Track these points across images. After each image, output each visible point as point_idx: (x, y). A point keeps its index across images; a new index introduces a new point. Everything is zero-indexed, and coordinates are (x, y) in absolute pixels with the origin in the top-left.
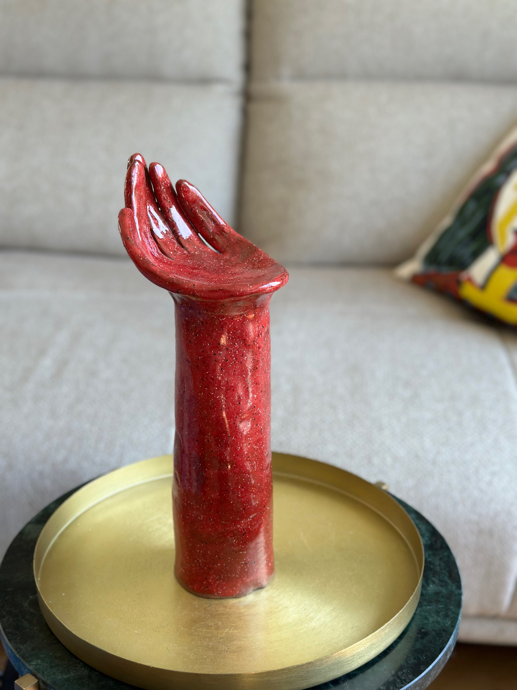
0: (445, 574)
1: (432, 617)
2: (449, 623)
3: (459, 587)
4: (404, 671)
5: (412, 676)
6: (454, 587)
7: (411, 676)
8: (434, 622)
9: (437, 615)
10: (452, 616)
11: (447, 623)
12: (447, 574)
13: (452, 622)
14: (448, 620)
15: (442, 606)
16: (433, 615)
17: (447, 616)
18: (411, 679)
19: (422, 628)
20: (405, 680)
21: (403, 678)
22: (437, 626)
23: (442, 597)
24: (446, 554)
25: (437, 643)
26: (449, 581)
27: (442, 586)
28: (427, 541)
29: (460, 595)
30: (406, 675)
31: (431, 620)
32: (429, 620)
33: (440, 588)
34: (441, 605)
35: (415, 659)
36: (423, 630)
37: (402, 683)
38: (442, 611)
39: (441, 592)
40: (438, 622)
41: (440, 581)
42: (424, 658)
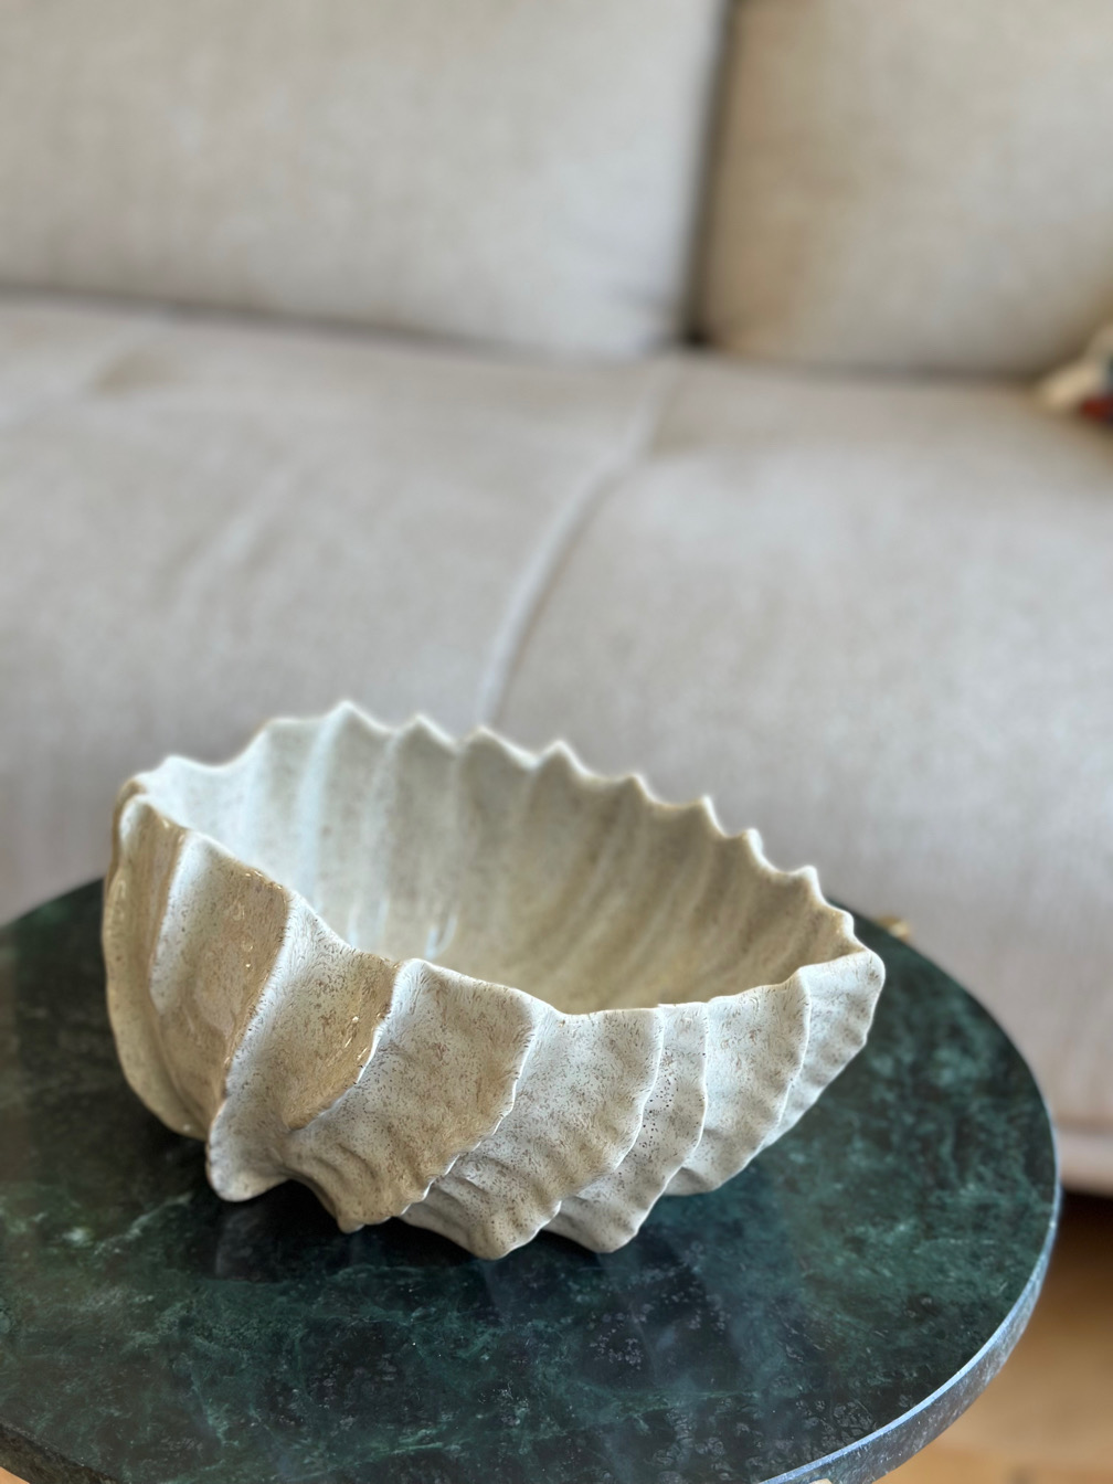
0: (1016, 1160)
3: (1048, 1195)
5: (870, 1421)
6: (1035, 1194)
7: (866, 1422)
8: (959, 1281)
9: (973, 1264)
10: (1013, 1270)
11: (997, 1289)
12: (1022, 1160)
13: (1010, 1287)
14: (1001, 1280)
15: (991, 1242)
16: (961, 1262)
17: (999, 1268)
18: (866, 1428)
19: (926, 1295)
20: (848, 1430)
21: (845, 1424)
22: (966, 1291)
23: (997, 1217)
25: (957, 1338)
26: (1023, 1179)
27: (1000, 1190)
28: (982, 1072)
30: (856, 1416)
31: (952, 1274)
32: (948, 1277)
33: (995, 1194)
34: (990, 1238)
35: (886, 1375)
40: (971, 1284)
41: (1000, 1175)
42: (915, 1375)
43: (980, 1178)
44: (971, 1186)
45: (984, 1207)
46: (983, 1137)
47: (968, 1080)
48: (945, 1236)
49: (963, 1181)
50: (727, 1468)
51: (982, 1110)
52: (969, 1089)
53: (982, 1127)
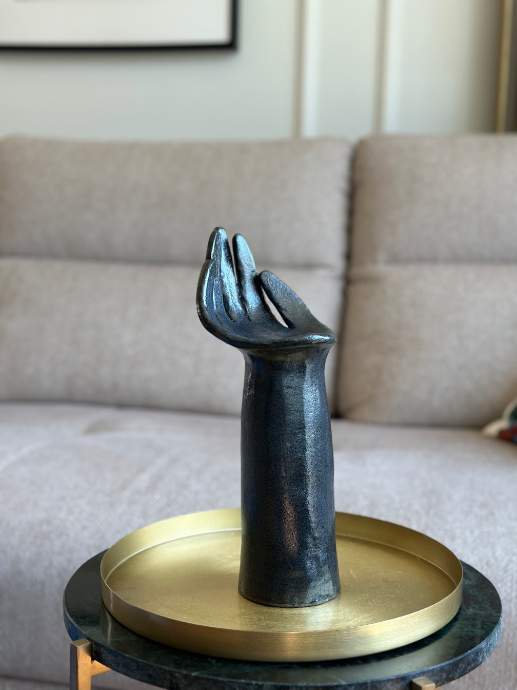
1: (468, 628)
2: (483, 633)
3: (499, 612)
6: (494, 611)
8: (468, 631)
9: (472, 627)
10: (486, 628)
12: (488, 603)
13: (487, 632)
17: (482, 628)
22: (470, 633)
23: (480, 617)
26: (488, 607)
27: (481, 611)
28: (473, 583)
29: (499, 616)
31: (465, 629)
38: (479, 625)
39: (480, 614)
40: (472, 631)
41: (481, 607)
43: (474, 608)
44: (471, 610)
45: (475, 614)
46: (474, 598)
47: (468, 585)
48: (462, 621)
49: (468, 609)
51: (473, 592)
52: (468, 587)
53: (474, 596)
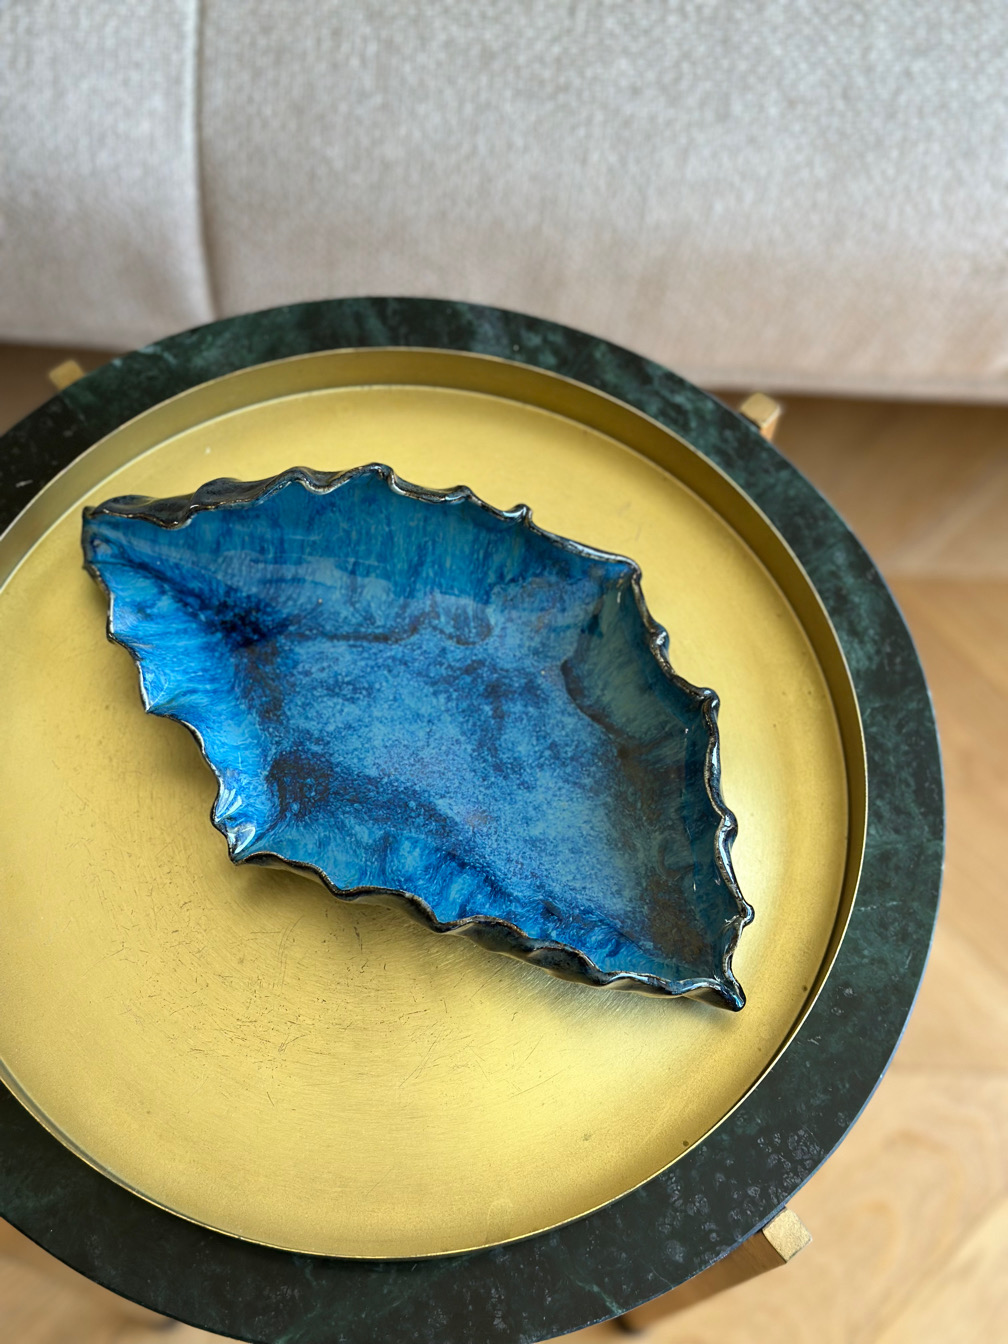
0: (908, 785)
1: (871, 944)
2: (908, 962)
3: (938, 831)
4: (801, 1133)
5: (818, 1148)
6: (926, 828)
7: (815, 1149)
8: (873, 961)
9: (880, 934)
10: (915, 937)
11: (904, 963)
12: (912, 781)
13: (913, 959)
14: (906, 953)
15: (895, 903)
16: (873, 936)
17: (904, 936)
18: (816, 1158)
19: (847, 985)
20: (802, 1162)
21: (799, 1155)
22: (880, 972)
23: (897, 868)
24: (913, 705)
25: (876, 1033)
26: (915, 809)
27: (897, 831)
28: (870, 658)
29: (938, 857)
30: (806, 1145)
31: (866, 952)
32: (864, 957)
33: (894, 836)
34: (894, 900)
35: (825, 1091)
36: (849, 991)
37: (796, 1174)
38: (895, 920)
39: (896, 852)
40: (882, 961)
41: (897, 810)
42: (847, 1086)
50: (713, 1226)
